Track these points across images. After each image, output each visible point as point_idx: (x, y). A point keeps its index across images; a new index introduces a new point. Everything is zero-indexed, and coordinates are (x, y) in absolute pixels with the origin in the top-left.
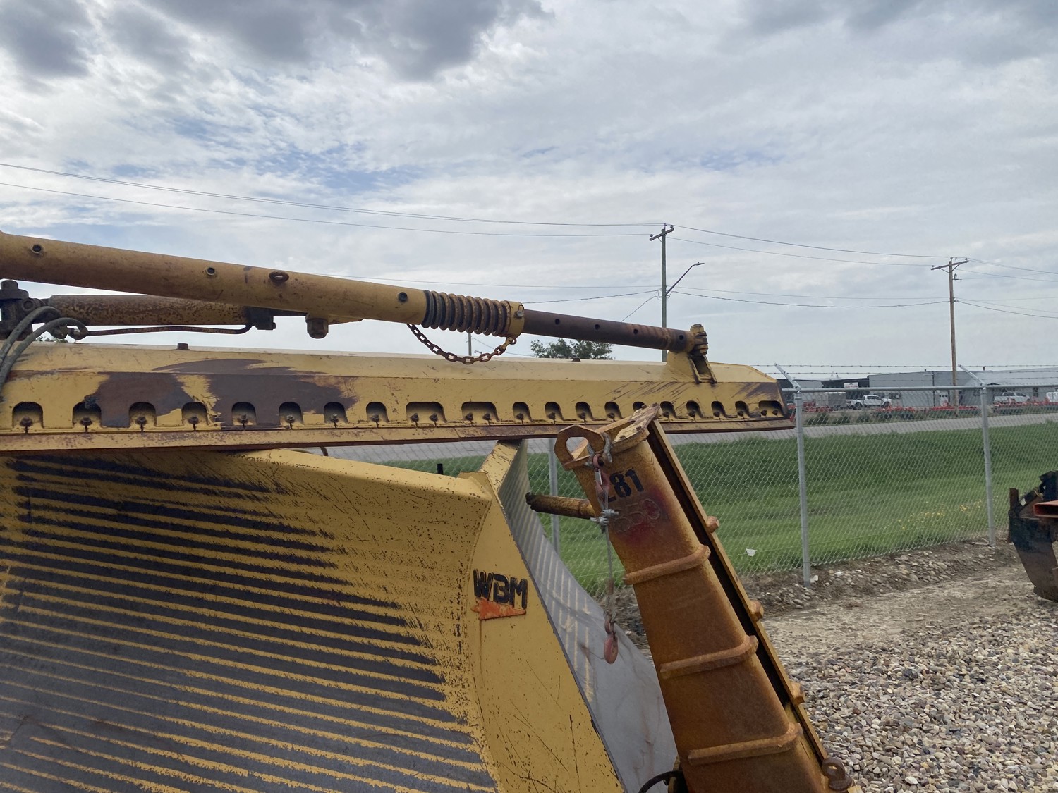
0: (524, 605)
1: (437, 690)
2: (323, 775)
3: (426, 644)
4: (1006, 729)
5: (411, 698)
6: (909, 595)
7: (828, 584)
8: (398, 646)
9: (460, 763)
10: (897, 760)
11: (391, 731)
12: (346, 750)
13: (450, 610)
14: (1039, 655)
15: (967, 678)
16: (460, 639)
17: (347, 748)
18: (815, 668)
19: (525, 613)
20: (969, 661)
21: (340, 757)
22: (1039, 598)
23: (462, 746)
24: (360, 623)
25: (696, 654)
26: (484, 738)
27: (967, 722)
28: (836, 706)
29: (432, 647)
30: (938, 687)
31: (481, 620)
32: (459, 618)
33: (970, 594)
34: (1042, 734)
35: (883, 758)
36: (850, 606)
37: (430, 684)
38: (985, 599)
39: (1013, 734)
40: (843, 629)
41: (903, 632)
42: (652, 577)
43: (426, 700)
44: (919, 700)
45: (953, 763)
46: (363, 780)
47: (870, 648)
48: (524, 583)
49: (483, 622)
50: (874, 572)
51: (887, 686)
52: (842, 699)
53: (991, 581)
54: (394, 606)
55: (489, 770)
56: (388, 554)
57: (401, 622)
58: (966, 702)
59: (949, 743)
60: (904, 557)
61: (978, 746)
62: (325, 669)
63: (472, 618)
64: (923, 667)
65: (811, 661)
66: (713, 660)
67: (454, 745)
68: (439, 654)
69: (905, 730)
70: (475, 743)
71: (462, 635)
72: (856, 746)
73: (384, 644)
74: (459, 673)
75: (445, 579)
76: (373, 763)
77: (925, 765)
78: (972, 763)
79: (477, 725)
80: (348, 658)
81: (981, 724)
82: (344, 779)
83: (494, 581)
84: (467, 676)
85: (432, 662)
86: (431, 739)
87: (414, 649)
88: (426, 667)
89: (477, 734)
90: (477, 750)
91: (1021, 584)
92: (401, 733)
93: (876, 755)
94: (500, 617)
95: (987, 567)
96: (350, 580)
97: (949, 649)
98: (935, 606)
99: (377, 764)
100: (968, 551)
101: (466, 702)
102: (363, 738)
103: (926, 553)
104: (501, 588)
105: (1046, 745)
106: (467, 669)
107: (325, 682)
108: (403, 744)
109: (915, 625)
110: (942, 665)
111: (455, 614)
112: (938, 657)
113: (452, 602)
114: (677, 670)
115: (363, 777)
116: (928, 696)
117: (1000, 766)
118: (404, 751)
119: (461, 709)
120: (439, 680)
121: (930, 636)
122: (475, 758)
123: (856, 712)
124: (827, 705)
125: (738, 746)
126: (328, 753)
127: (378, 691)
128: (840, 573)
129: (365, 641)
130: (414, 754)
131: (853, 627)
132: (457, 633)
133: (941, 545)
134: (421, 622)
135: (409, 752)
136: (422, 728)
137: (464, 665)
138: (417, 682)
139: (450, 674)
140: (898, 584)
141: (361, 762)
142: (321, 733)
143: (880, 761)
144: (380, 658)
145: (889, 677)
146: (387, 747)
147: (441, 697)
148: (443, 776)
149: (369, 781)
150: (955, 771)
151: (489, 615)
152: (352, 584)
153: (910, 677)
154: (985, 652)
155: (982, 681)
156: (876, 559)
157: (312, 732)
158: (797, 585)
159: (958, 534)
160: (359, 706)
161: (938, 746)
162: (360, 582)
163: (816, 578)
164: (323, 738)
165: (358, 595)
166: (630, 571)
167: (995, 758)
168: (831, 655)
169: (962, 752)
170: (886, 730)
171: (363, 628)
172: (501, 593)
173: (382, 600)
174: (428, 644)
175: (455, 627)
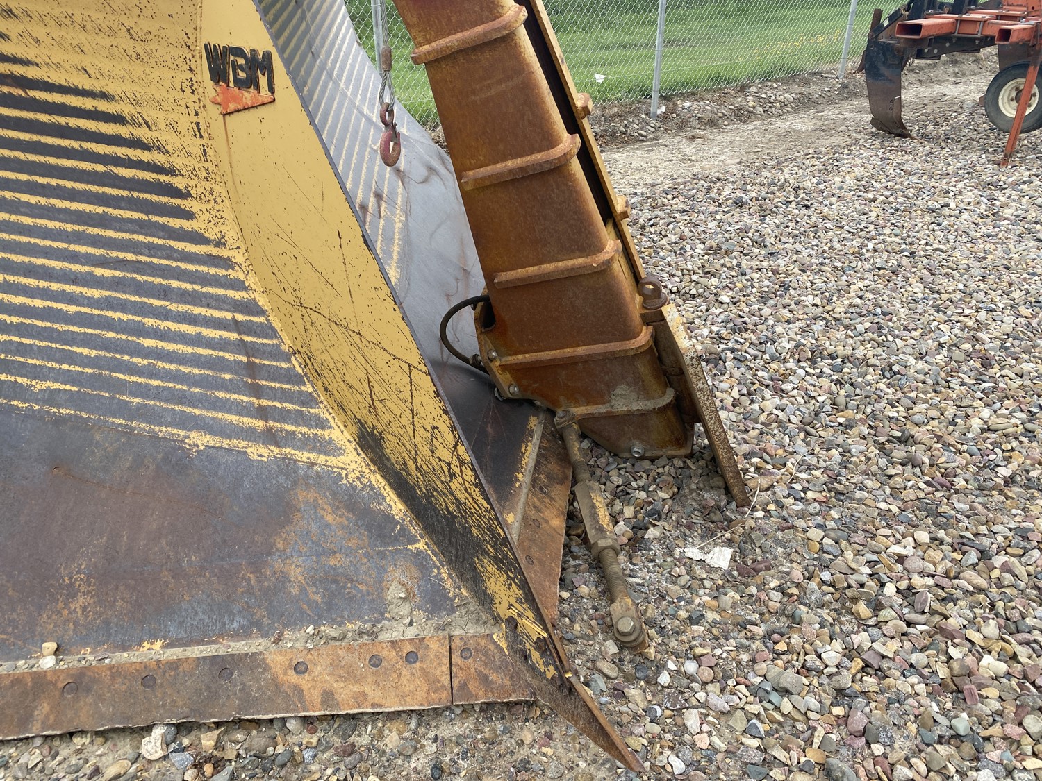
0: (272, 89)
1: (183, 207)
2: (50, 308)
3: (159, 148)
4: (821, 250)
5: (151, 217)
6: (751, 127)
7: (674, 115)
8: (121, 151)
9: (221, 292)
10: (714, 281)
11: (130, 256)
12: (75, 279)
13: (183, 103)
14: (863, 183)
15: (793, 205)
16: (203, 142)
17: (76, 278)
18: (649, 198)
19: (274, 101)
20: (796, 189)
21: (68, 288)
22: (874, 130)
23: (222, 272)
24: (62, 120)
25: (504, 159)
26: (248, 263)
27: (786, 245)
28: (663, 233)
29: (168, 152)
30: (764, 213)
31: (224, 115)
32: (197, 114)
33: (810, 126)
34: (852, 254)
35: (702, 280)
36: (694, 137)
37: (173, 200)
38: (822, 130)
39: (825, 255)
40: (683, 160)
41: (740, 163)
42: (449, 52)
43: (171, 220)
44: (745, 225)
45: (766, 283)
46: (103, 313)
47: (705, 178)
48: (268, 56)
49: (227, 117)
50: (722, 103)
51: (716, 212)
52: (671, 226)
53: (831, 113)
54: (104, 96)
55: (257, 298)
56: (78, 18)
57: (118, 119)
58: (788, 227)
59: (765, 264)
60: (754, 89)
61: (792, 267)
62: (28, 182)
63: (214, 112)
64: (754, 195)
65: (645, 190)
66: (524, 165)
67: (213, 271)
68: (178, 162)
69: (727, 254)
70: (237, 268)
71: (206, 136)
72: (677, 270)
73: (102, 149)
74: (208, 185)
75: (167, 58)
76: (114, 294)
77: (740, 285)
78: (783, 282)
79: (239, 248)
80: (56, 167)
81: (799, 247)
82: (77, 313)
83: (232, 58)
84: (218, 189)
85: (171, 172)
86: (183, 266)
87: (145, 156)
88: (164, 178)
89: (239, 258)
90: (242, 276)
91: (859, 116)
92: (144, 259)
93: (695, 277)
94: (245, 109)
95: (831, 101)
96: (31, 57)
97: (781, 177)
98: (775, 138)
99: (118, 295)
100: (816, 83)
101: (222, 220)
102: (97, 265)
103: (775, 85)
104: (241, 67)
105: (853, 265)
106: (218, 179)
107: (33, 199)
108: (148, 271)
109: (752, 156)
110: (772, 193)
111: (191, 108)
112: (770, 185)
113: (183, 91)
114: (481, 179)
115: (102, 310)
116: (754, 222)
117: (809, 284)
118: (150, 279)
119: (216, 230)
120: (185, 195)
121: (765, 166)
122: (239, 285)
123: (682, 238)
124: (656, 232)
125: (549, 267)
126: (52, 284)
127: (106, 210)
128: (687, 104)
129: (75, 145)
130: (164, 282)
131: (693, 158)
132: (198, 135)
133: (792, 76)
134: (148, 119)
135: (157, 281)
136: (170, 253)
137: (213, 176)
138: (155, 198)
139: (197, 187)
140: (743, 116)
141: (97, 294)
142: (40, 261)
143: (697, 283)
144: (100, 168)
145: (720, 205)
146: (129, 275)
147: (189, 215)
148: (202, 306)
149: (110, 314)
150: (766, 289)
151: (232, 107)
152: (37, 65)
153: (739, 204)
154: (815, 180)
155: (807, 207)
156: (726, 91)
157: (26, 259)
158: (643, 116)
159: (810, 65)
160: (84, 228)
161: (755, 267)
162: (48, 61)
163: (663, 109)
164: (43, 266)
165: (50, 81)
166: (419, 45)
167: (805, 277)
168: (667, 184)
169: (775, 272)
170: (708, 254)
171: (68, 127)
172: (242, 75)
173: (86, 87)
174: (161, 150)
175: (194, 125)
